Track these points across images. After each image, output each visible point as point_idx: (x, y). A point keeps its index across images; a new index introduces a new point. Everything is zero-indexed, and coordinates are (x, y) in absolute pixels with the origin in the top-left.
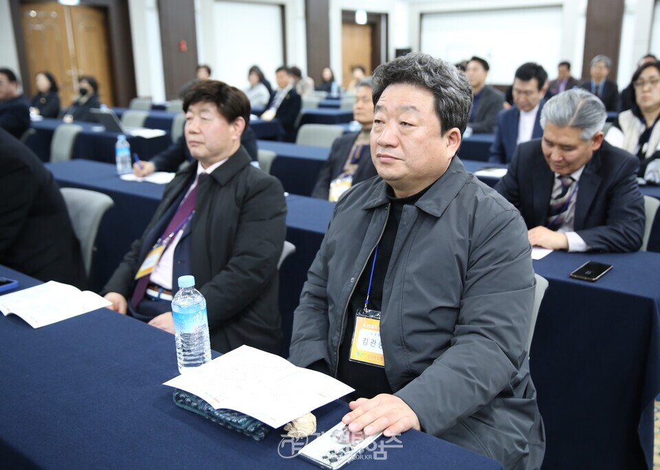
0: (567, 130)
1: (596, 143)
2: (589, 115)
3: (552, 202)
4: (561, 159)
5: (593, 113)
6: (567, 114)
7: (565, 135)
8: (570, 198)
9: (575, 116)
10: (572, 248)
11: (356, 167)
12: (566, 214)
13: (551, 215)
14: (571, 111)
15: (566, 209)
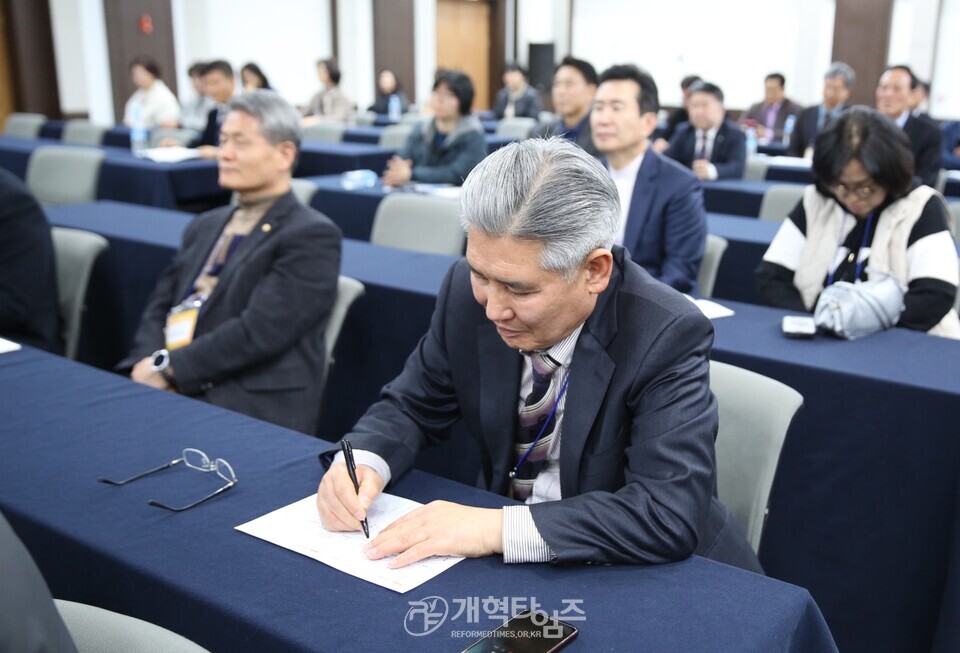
0: (506, 242)
1: (598, 276)
2: (555, 207)
3: (523, 408)
4: (507, 314)
5: (568, 203)
6: (501, 203)
7: (504, 256)
8: (555, 404)
9: (524, 209)
10: (511, 554)
11: (214, 281)
12: (552, 439)
13: (518, 439)
14: (511, 198)
15: (549, 430)
